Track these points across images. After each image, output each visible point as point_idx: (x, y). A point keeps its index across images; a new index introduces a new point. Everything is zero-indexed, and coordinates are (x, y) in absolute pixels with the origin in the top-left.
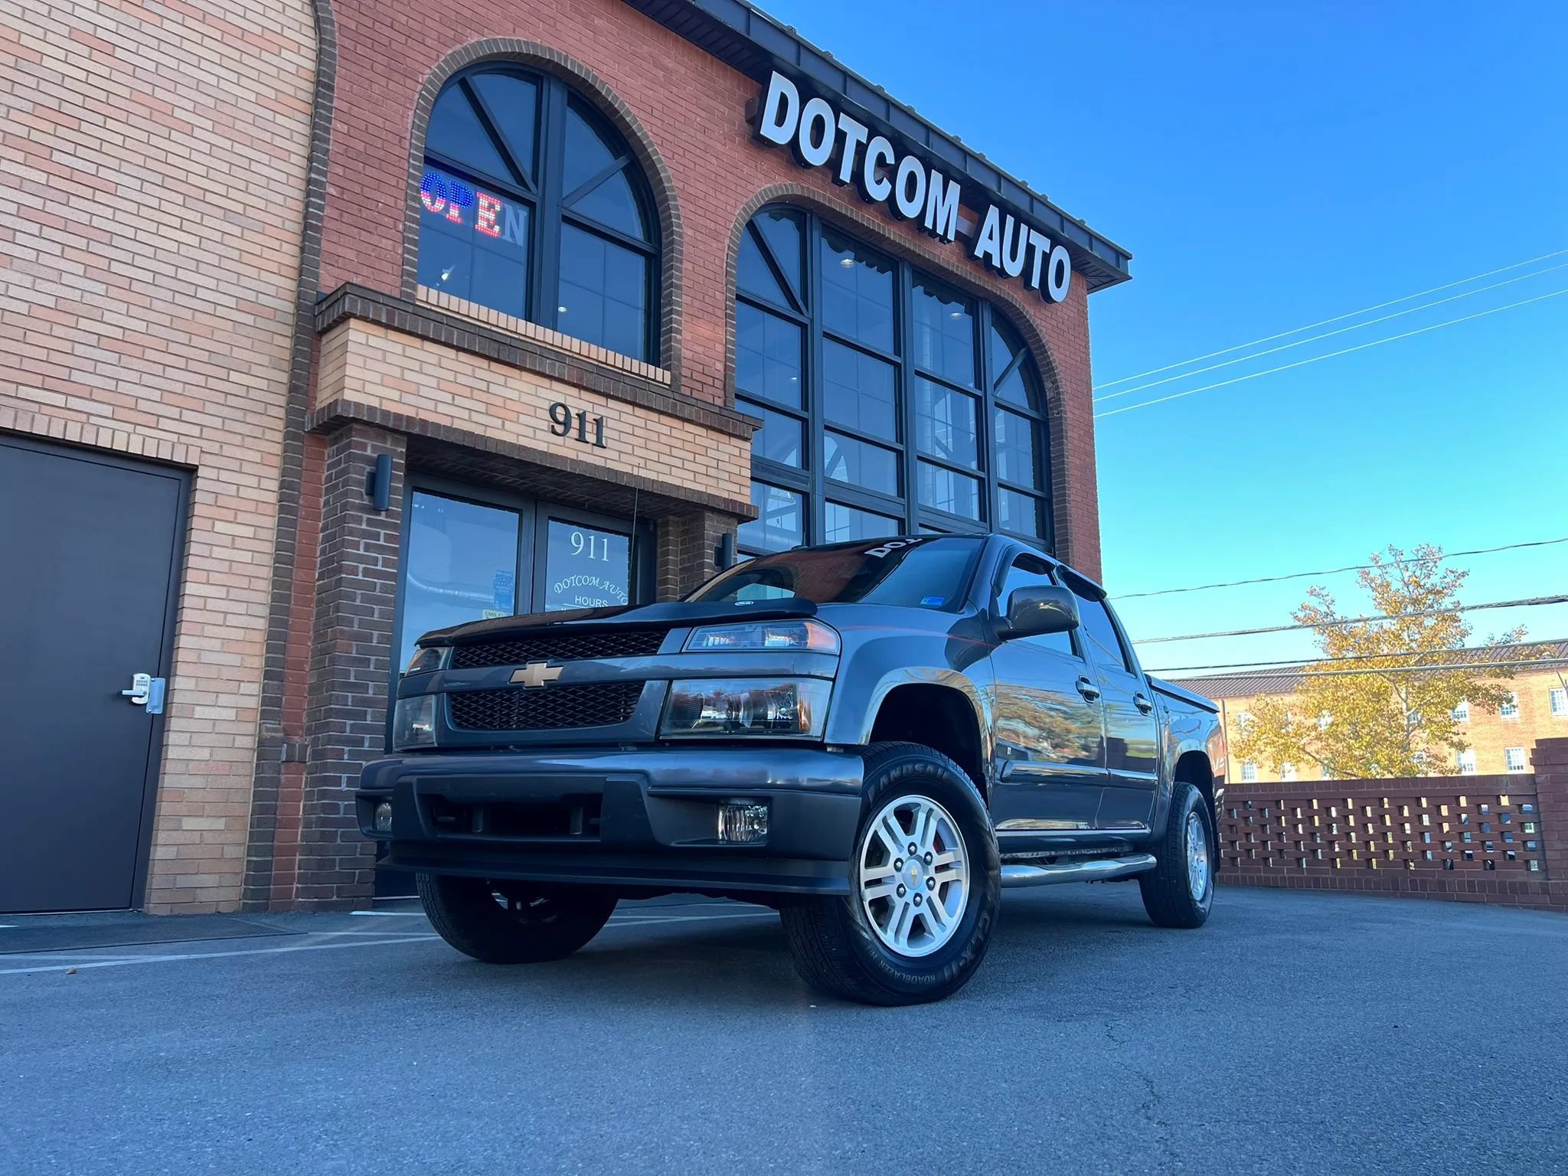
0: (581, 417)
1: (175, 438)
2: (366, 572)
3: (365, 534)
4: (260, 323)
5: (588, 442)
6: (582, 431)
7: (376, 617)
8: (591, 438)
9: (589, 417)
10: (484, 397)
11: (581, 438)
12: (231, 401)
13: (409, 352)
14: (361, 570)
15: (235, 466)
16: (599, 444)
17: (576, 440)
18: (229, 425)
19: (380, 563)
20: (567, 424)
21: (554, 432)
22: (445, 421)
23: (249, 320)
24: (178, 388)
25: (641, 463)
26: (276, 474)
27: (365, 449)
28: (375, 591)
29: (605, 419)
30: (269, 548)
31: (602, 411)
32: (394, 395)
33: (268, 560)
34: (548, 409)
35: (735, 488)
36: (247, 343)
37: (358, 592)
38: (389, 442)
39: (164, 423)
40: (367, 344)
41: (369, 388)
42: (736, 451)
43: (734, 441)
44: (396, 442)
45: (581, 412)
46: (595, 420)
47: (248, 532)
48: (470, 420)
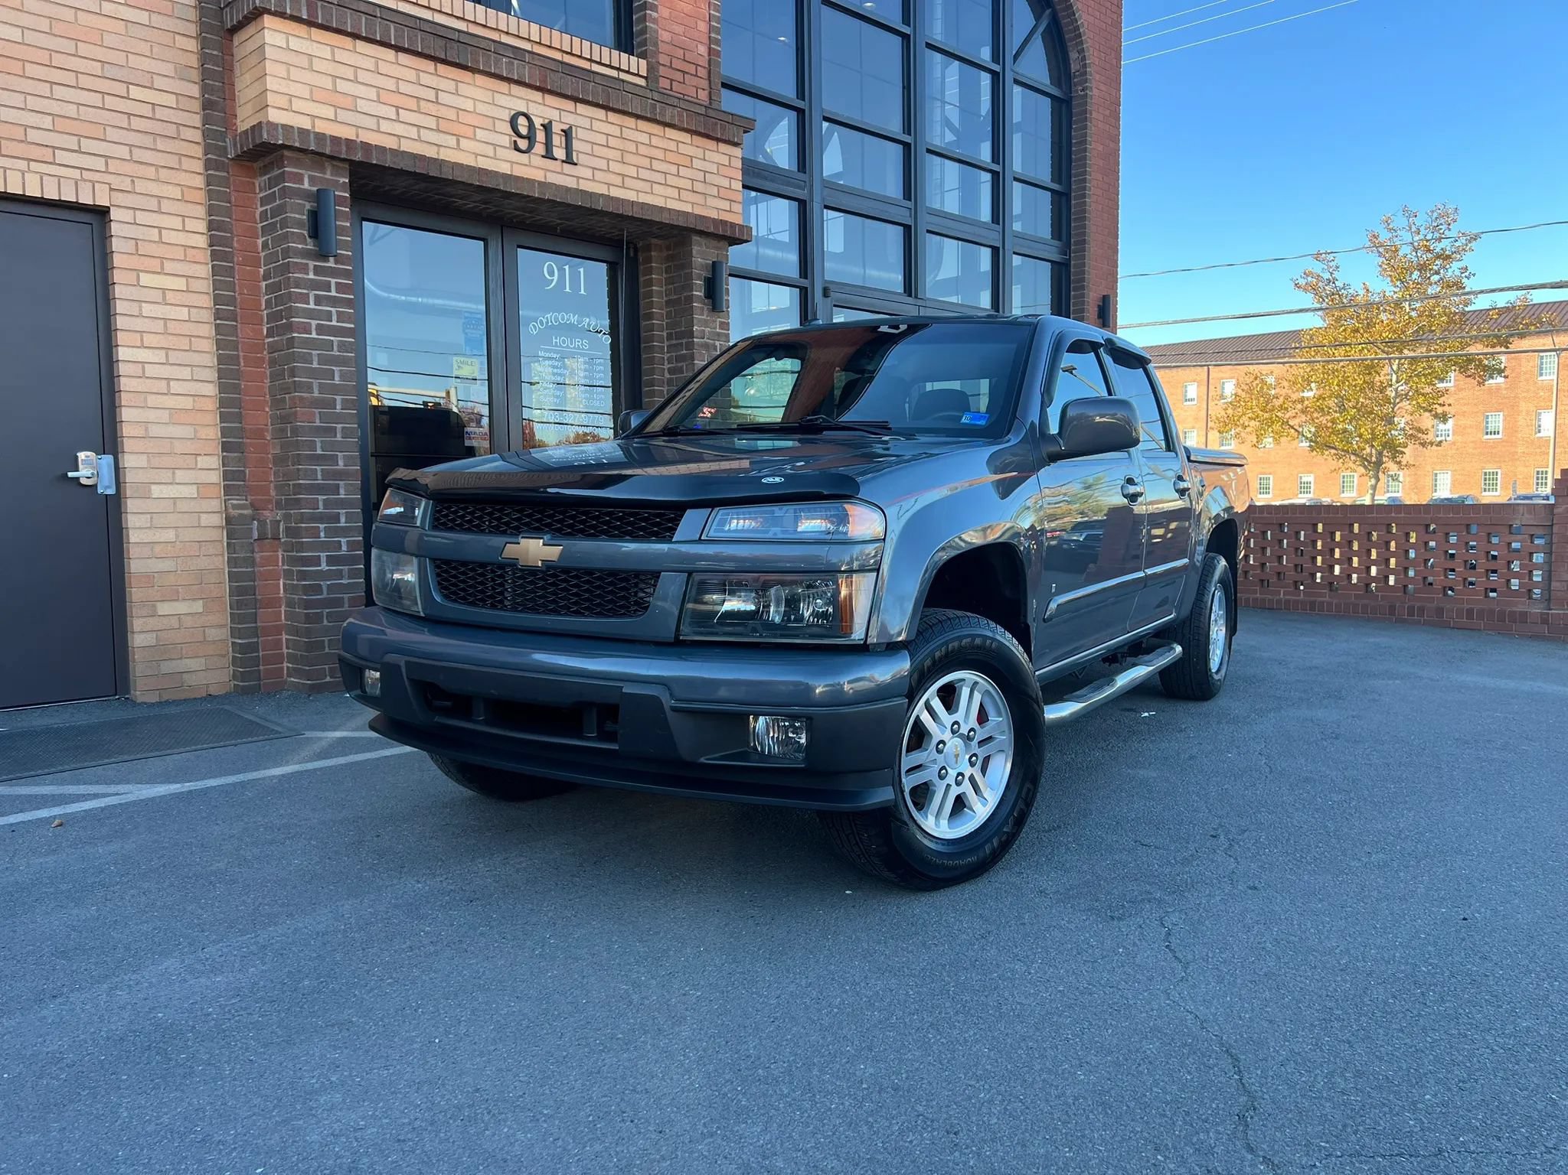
0: (547, 128)
1: (76, 174)
2: (320, 329)
3: (314, 285)
4: (157, 20)
5: (556, 159)
6: (548, 145)
7: (337, 380)
8: (559, 153)
9: (556, 128)
10: (433, 109)
11: (549, 155)
12: (137, 123)
13: (341, 56)
14: (314, 327)
15: (153, 204)
16: (569, 161)
17: (543, 156)
18: (138, 154)
19: (334, 317)
20: (530, 138)
21: (517, 149)
22: (390, 143)
23: (143, 17)
24: (71, 110)
25: (618, 180)
26: (201, 211)
27: (301, 182)
28: (332, 351)
29: (574, 128)
30: (207, 301)
31: (570, 119)
32: (329, 113)
33: (207, 316)
34: (508, 120)
35: (725, 205)
36: (144, 48)
37: (314, 352)
38: (329, 172)
39: (62, 157)
40: (288, 48)
41: (298, 105)
42: (725, 160)
43: (723, 147)
44: (336, 171)
45: (546, 121)
46: (562, 130)
47: (180, 284)
48: (419, 140)
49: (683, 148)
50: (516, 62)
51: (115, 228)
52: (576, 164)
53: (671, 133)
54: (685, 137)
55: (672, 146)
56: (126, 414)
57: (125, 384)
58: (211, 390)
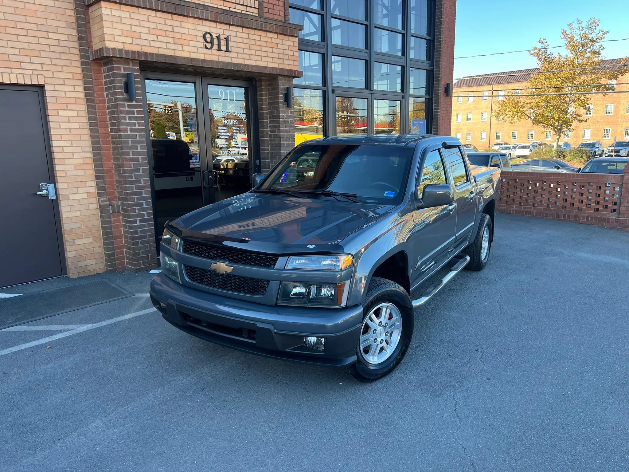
0: (218, 38)
1: (30, 72)
2: (131, 130)
3: (128, 112)
4: (58, 4)
5: (222, 51)
6: (219, 45)
7: (138, 150)
8: (224, 48)
9: (222, 37)
10: (172, 34)
11: (219, 49)
12: (53, 49)
13: (133, 16)
14: (129, 129)
15: (62, 82)
16: (228, 50)
17: (217, 50)
18: (55, 62)
19: (137, 125)
20: (212, 43)
21: (206, 48)
22: (155, 51)
24: (26, 46)
25: (248, 57)
26: (81, 83)
27: (120, 70)
28: (137, 138)
29: (229, 37)
30: (85, 120)
31: (227, 33)
32: (129, 40)
33: (86, 126)
34: (202, 36)
35: (292, 63)
36: (53, 16)
37: (129, 139)
38: (131, 65)
39: (24, 65)
40: (112, 15)
41: (117, 38)
42: (292, 43)
43: (290, 38)
44: (134, 65)
45: (218, 35)
46: (224, 38)
47: (75, 113)
48: (167, 48)
49: (274, 41)
50: (204, 11)
51: (47, 93)
53: (269, 34)
54: (275, 36)
55: (270, 40)
56: (57, 167)
57: (56, 156)
58: (90, 155)
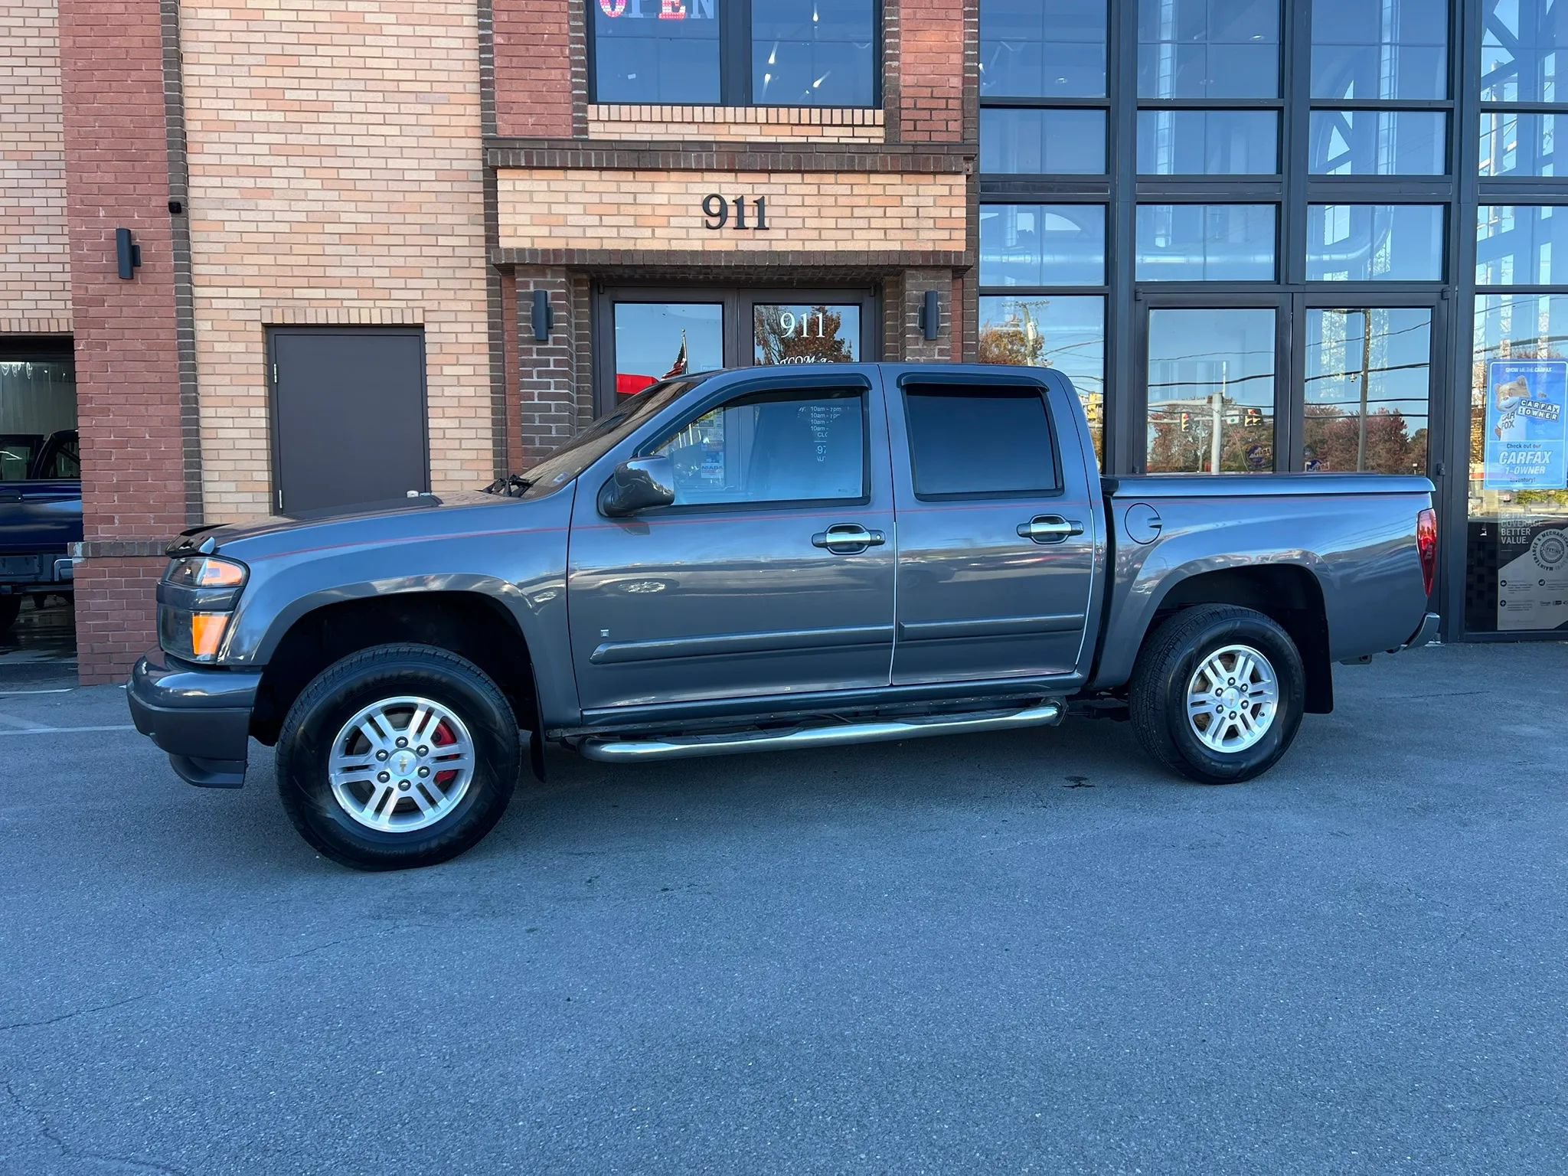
0: (739, 203)
1: (403, 304)
2: (541, 397)
3: (536, 363)
4: (457, 187)
5: (747, 228)
6: (740, 217)
7: (554, 434)
8: (751, 222)
9: (749, 200)
10: (631, 210)
11: (740, 226)
12: (443, 262)
13: (554, 186)
14: (536, 395)
15: (452, 317)
16: (761, 227)
17: (735, 228)
18: (444, 284)
19: (552, 386)
20: (723, 215)
21: (709, 227)
22: (594, 245)
23: (447, 187)
24: (401, 262)
25: (815, 234)
26: (484, 317)
27: (528, 287)
28: (550, 411)
29: (766, 198)
30: (487, 381)
31: (762, 190)
32: (545, 231)
33: (487, 391)
34: (701, 203)
35: (945, 235)
36: (448, 208)
37: (536, 414)
38: (549, 276)
39: (395, 294)
40: (515, 191)
41: (521, 231)
42: (945, 191)
43: (940, 179)
44: (555, 274)
45: (739, 197)
46: (755, 202)
47: (469, 370)
48: (619, 237)
49: (890, 190)
50: (704, 154)
51: (428, 338)
52: (768, 229)
53: (875, 178)
54: (895, 179)
55: (879, 190)
56: (433, 465)
57: (433, 444)
58: (489, 444)
